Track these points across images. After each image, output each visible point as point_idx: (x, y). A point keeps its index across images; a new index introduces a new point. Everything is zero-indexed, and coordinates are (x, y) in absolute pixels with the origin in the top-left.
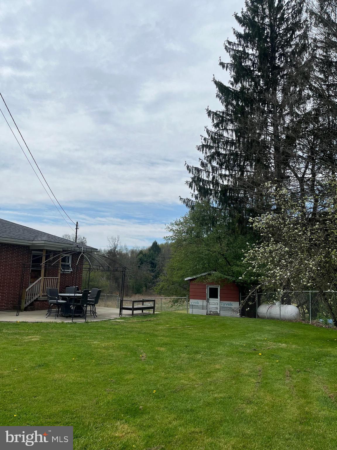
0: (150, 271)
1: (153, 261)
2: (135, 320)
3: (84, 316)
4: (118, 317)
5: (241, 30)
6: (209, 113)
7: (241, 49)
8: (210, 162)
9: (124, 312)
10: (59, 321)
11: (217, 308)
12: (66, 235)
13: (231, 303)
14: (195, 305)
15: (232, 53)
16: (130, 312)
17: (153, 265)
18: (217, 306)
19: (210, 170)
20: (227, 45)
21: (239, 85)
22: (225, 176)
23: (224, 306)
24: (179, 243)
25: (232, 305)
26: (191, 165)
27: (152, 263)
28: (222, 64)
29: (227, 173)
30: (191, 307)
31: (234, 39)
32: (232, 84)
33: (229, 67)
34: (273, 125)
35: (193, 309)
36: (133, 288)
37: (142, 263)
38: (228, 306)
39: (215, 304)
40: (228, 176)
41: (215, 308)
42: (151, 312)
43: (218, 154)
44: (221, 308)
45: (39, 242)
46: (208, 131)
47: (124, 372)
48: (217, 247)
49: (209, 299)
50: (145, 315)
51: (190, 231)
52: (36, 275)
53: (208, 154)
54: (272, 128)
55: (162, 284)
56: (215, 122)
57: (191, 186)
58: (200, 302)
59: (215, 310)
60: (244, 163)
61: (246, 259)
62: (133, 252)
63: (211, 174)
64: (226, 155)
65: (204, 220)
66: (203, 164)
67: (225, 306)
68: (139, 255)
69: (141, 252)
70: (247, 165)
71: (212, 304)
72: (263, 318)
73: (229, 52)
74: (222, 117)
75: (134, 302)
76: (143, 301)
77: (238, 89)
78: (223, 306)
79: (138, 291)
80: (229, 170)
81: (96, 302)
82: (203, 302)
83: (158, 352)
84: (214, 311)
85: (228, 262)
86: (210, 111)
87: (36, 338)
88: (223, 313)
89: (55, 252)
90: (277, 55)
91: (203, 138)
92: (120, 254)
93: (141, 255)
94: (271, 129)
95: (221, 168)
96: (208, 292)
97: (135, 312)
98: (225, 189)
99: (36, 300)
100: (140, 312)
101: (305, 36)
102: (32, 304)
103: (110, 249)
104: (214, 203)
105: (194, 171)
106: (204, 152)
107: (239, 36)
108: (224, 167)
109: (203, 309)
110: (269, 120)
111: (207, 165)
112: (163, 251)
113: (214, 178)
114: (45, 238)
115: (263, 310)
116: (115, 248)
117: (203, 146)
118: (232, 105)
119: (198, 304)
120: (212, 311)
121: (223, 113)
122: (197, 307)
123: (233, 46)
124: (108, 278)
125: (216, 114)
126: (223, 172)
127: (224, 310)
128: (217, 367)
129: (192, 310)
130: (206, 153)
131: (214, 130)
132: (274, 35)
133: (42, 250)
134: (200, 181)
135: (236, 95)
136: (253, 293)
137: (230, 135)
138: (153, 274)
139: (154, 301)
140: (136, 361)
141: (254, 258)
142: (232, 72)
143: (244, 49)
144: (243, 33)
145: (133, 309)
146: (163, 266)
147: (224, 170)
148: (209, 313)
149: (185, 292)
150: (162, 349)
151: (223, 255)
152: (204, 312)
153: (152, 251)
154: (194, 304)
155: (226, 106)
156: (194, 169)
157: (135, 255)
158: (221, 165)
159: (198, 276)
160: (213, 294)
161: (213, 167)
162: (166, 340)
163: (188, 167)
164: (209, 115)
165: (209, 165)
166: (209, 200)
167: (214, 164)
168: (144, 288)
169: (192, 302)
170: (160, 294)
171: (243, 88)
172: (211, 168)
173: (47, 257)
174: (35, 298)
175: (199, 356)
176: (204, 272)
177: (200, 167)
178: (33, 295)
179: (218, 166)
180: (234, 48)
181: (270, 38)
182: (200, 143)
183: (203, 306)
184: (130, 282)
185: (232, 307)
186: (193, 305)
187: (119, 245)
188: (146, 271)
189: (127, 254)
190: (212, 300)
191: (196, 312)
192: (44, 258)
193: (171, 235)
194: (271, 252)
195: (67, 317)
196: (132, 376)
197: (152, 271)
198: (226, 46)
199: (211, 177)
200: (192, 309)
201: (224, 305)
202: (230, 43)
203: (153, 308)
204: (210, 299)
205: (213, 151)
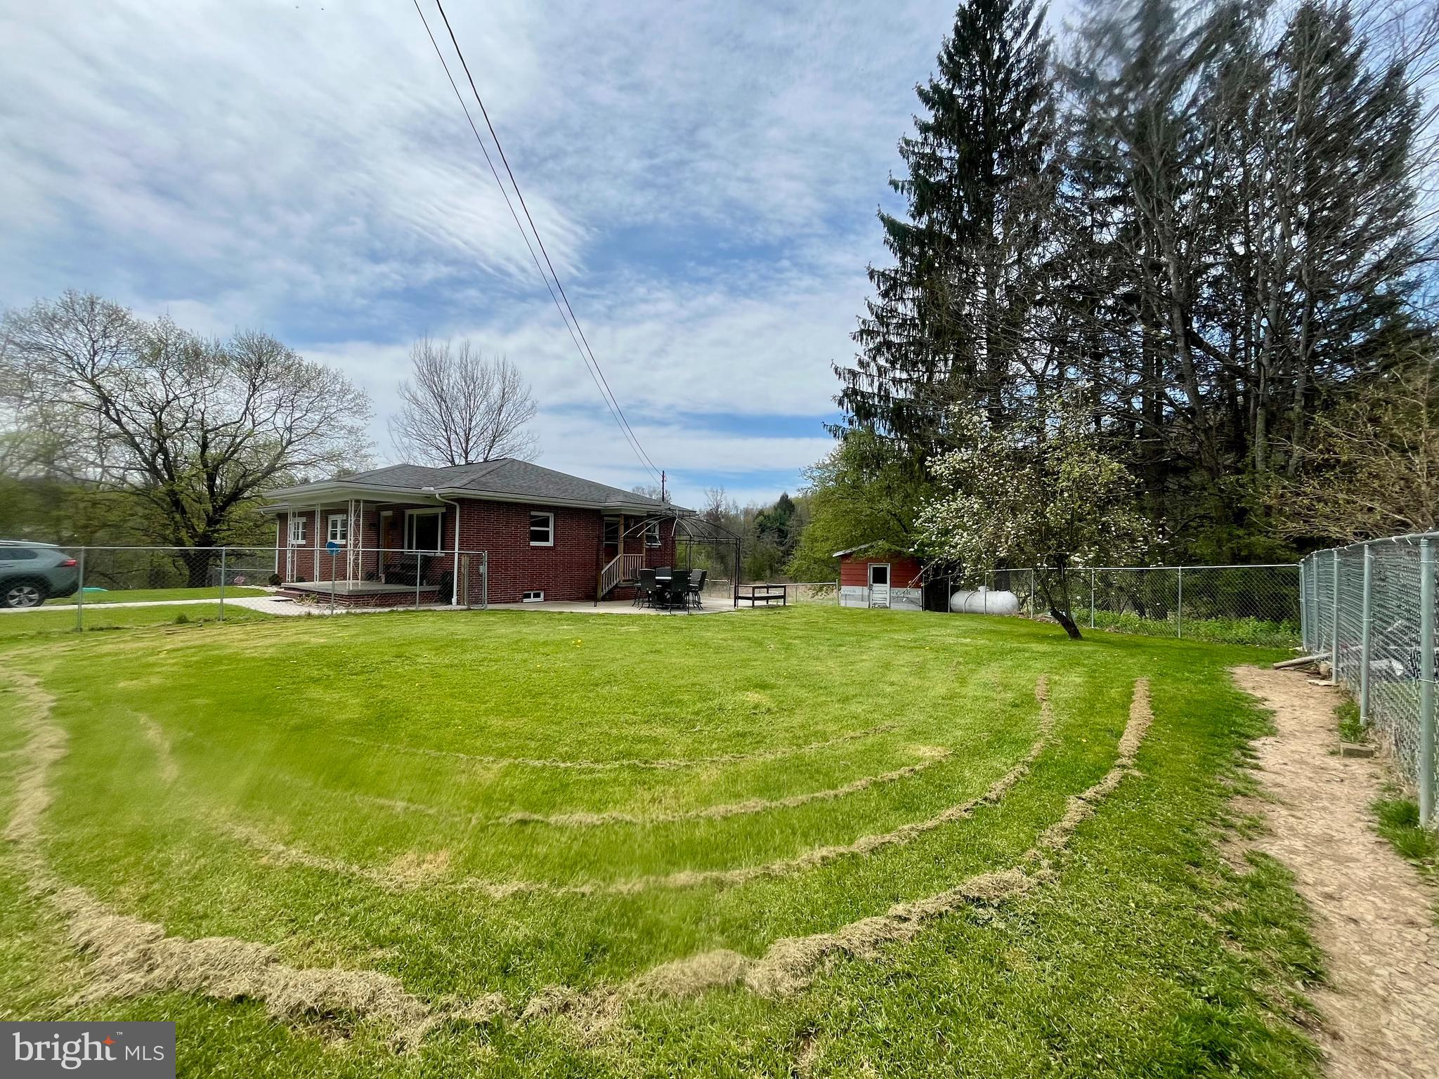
0: (777, 543)
1: (785, 528)
2: (758, 612)
3: (684, 608)
4: (733, 609)
5: (929, 117)
6: (872, 274)
7: (927, 150)
8: (874, 359)
9: (741, 603)
10: (652, 612)
11: (885, 598)
12: (638, 488)
13: (907, 591)
14: (850, 595)
15: (912, 159)
16: (749, 603)
17: (783, 534)
18: (885, 596)
19: (875, 373)
20: (904, 145)
21: (925, 218)
22: (901, 381)
24: (825, 498)
25: (910, 594)
26: (841, 366)
27: (780, 531)
28: (894, 184)
29: (904, 376)
30: (844, 597)
31: (916, 136)
32: (913, 217)
33: (907, 186)
34: (986, 285)
35: (848, 601)
36: (750, 571)
37: (763, 531)
38: (902, 595)
39: (882, 592)
40: (906, 381)
42: (781, 602)
43: (889, 345)
44: (892, 599)
45: (613, 503)
46: (870, 306)
47: (749, 660)
48: (885, 504)
49: (872, 585)
50: (773, 607)
51: (840, 478)
52: (612, 552)
53: (871, 346)
54: (985, 291)
55: (796, 563)
56: (882, 288)
57: (841, 403)
58: (858, 590)
59: (882, 602)
60: (934, 357)
61: (920, 521)
62: (747, 512)
63: (876, 379)
64: (900, 345)
65: (863, 458)
66: (861, 363)
67: (898, 595)
68: (757, 517)
69: (761, 513)
70: (940, 360)
71: (877, 592)
72: (959, 612)
73: (908, 158)
74: (895, 279)
75: (754, 588)
76: (768, 588)
77: (923, 227)
78: (894, 595)
79: (758, 576)
80: (907, 372)
81: (701, 588)
82: (863, 589)
83: (790, 644)
84: (881, 604)
85: (904, 526)
86: (873, 270)
87: (635, 629)
88: (894, 606)
89: (638, 519)
90: (995, 156)
91: (861, 321)
92: (726, 516)
93: (761, 518)
94: (982, 294)
95: (894, 368)
96: (870, 573)
97: (757, 603)
98: (899, 404)
99: (616, 586)
100: (764, 603)
101: (1049, 111)
102: (611, 592)
103: (709, 508)
104: (881, 429)
105: (847, 376)
106: (864, 341)
107: (925, 128)
108: (898, 366)
109: (862, 600)
110: (979, 279)
111: (868, 365)
112: (799, 509)
113: (881, 385)
114: (620, 498)
115: (959, 600)
116: (718, 507)
117: (862, 332)
118: (912, 255)
119: (855, 593)
120: (877, 603)
121: (896, 272)
122: (853, 597)
123: (913, 147)
124: (708, 557)
125: (883, 274)
126: (898, 374)
127: (897, 602)
128: (864, 657)
129: (846, 602)
130: (867, 344)
131: (880, 302)
132: (990, 119)
133: (618, 516)
134: (857, 395)
135: (920, 237)
136: (927, 571)
137: (907, 309)
138: (782, 548)
139: (785, 587)
140: (763, 651)
141: (930, 520)
142: (912, 196)
143: (934, 151)
144: (931, 121)
145: (754, 599)
146: (800, 534)
147: (898, 372)
148: (872, 606)
149: (833, 575)
150: (796, 641)
151: (895, 515)
152: (865, 605)
153: (779, 510)
154: (849, 593)
155: (902, 259)
156: (846, 372)
157: (750, 518)
158: (893, 363)
159: (854, 549)
160: (879, 577)
161: (879, 368)
162: (800, 633)
163: (836, 369)
164: (872, 277)
165: (872, 364)
166: (873, 425)
167: (881, 361)
168: (768, 573)
169: (845, 589)
170: (795, 579)
171: (932, 221)
172: (875, 368)
173: (627, 527)
174: (614, 584)
175: (843, 649)
176: (865, 543)
177: (857, 369)
178: (610, 580)
179: (888, 365)
180: (916, 150)
181: (983, 125)
182: (857, 328)
183: (863, 595)
184: (746, 562)
185: (910, 596)
186: (846, 595)
187: (724, 502)
188: (769, 543)
189: (737, 515)
190: (877, 587)
191: (851, 604)
192: (622, 528)
193: (809, 486)
194: (958, 510)
195: (663, 609)
196: (759, 663)
197: (781, 544)
198: (901, 147)
199: (876, 384)
200: (845, 600)
201: (896, 594)
202: (907, 142)
203: (784, 597)
204: (874, 585)
205: (880, 339)
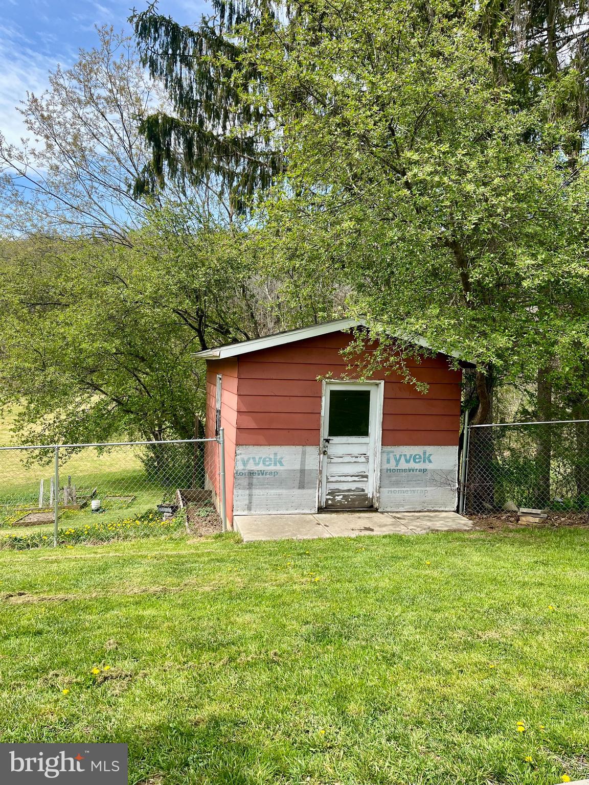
11: (363, 477)
13: (425, 453)
14: (262, 473)
18: (364, 470)
23: (397, 465)
25: (430, 462)
30: (244, 482)
35: (256, 492)
38: (412, 465)
39: (354, 460)
41: (356, 479)
44: (389, 476)
49: (327, 441)
58: (290, 457)
59: (353, 486)
67: (403, 465)
71: (340, 460)
78: (392, 465)
82: (304, 453)
84: (349, 491)
88: (391, 497)
96: (325, 408)
109: (302, 486)
119: (278, 467)
120: (339, 491)
122: (273, 479)
127: (397, 483)
129: (250, 495)
148: (327, 500)
152: (308, 499)
154: (261, 467)
169: (249, 456)
183: (302, 471)
185: (429, 466)
186: (251, 474)
190: (343, 445)
191: (267, 500)
200: (247, 492)
201: (398, 461)
204: (336, 440)
